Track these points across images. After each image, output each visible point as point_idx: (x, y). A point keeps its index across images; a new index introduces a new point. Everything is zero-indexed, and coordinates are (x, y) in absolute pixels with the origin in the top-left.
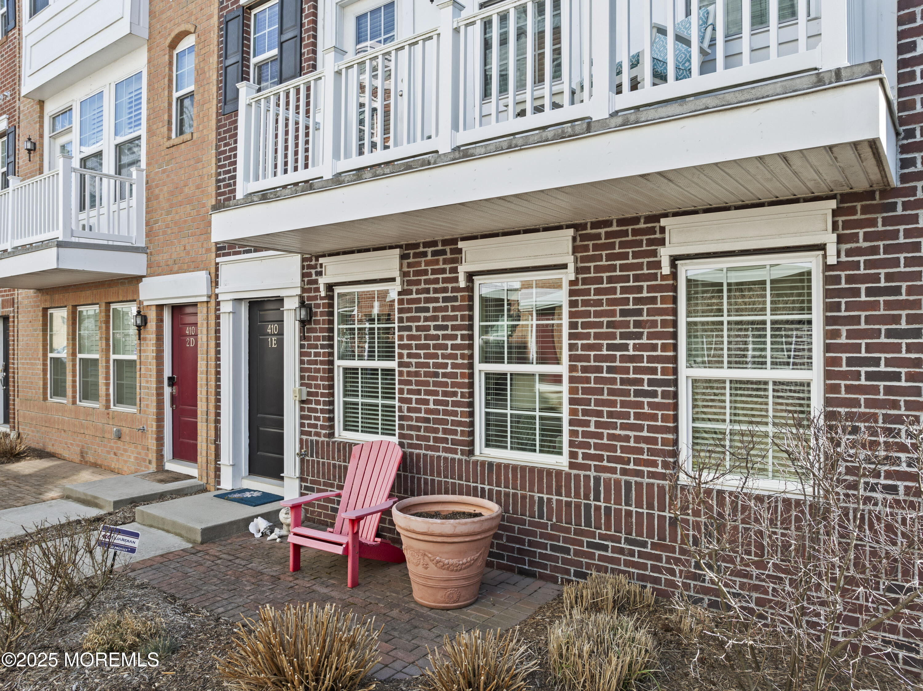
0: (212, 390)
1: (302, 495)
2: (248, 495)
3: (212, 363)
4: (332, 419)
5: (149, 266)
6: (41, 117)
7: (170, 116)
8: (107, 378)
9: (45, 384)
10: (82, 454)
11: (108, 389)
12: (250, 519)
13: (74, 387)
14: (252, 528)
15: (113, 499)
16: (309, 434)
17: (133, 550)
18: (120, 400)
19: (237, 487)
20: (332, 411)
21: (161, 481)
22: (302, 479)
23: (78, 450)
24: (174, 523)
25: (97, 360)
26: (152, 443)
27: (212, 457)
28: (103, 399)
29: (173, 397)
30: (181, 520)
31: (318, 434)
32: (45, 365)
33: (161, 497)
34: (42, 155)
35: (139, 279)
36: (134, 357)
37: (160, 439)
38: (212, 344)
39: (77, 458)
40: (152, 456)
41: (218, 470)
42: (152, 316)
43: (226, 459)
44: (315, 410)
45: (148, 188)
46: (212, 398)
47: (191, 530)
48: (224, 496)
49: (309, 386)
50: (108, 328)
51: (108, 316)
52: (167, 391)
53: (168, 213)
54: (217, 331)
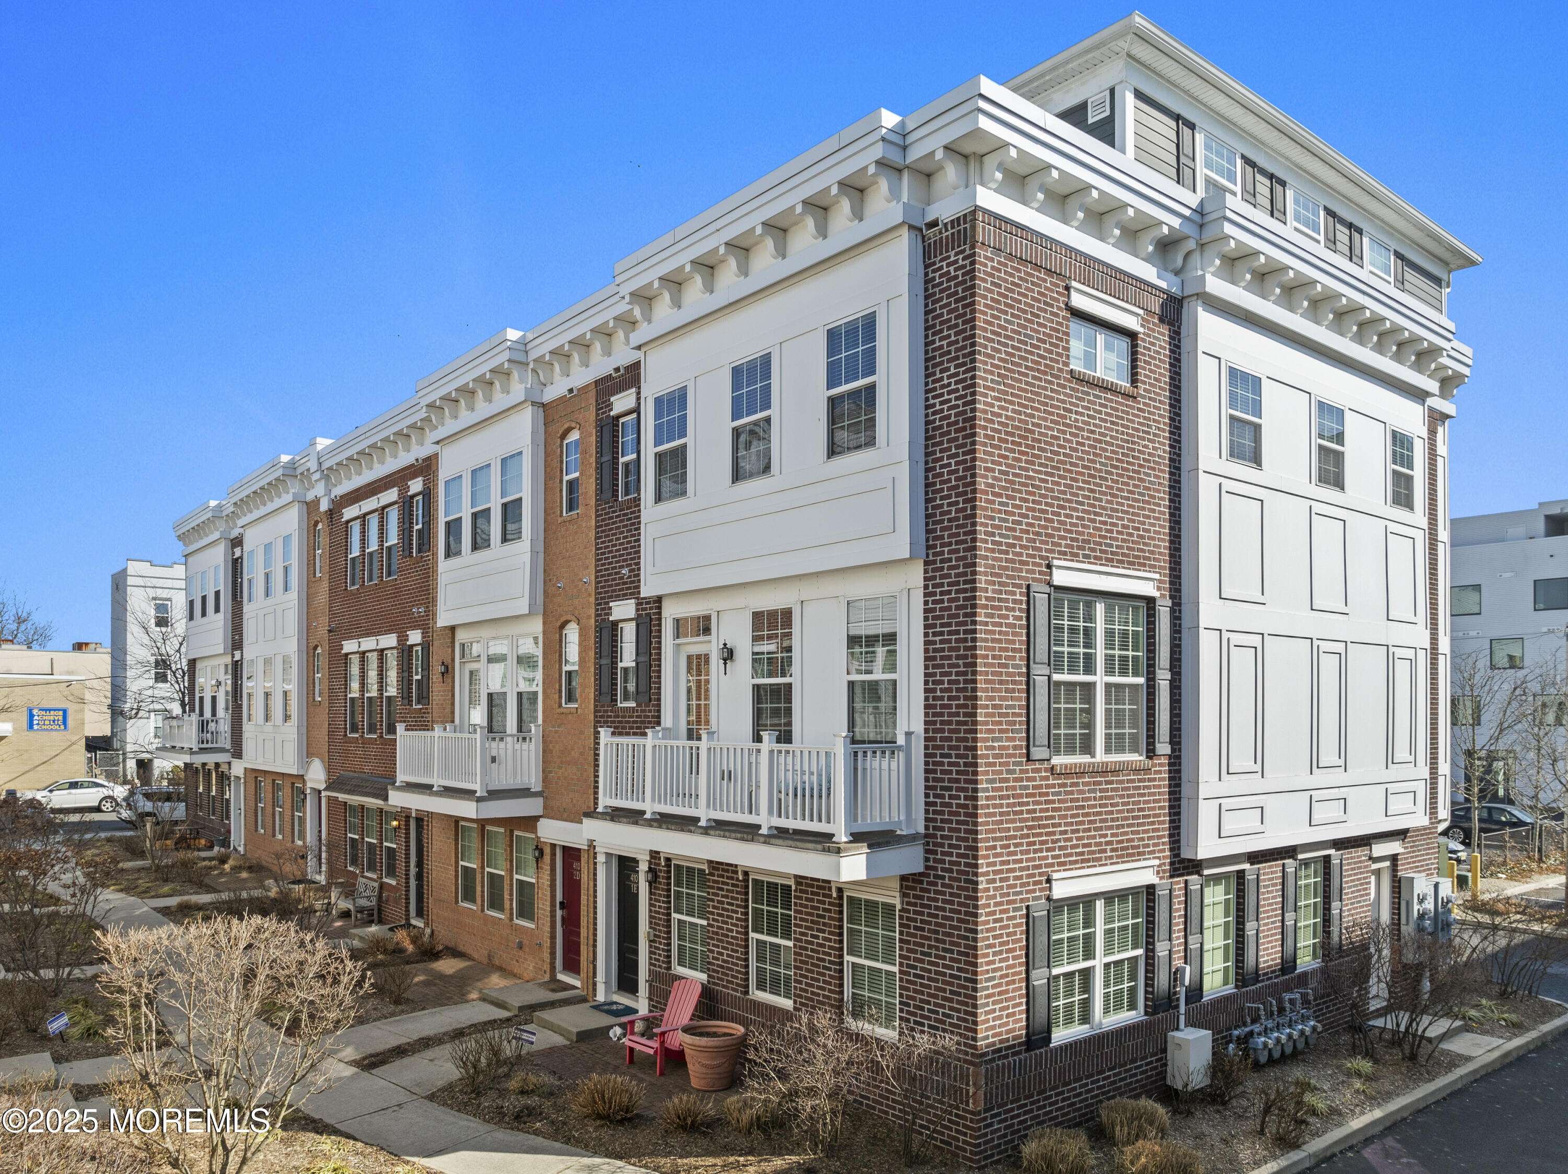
0: (591, 920)
1: (650, 1011)
2: (614, 1007)
3: (591, 899)
4: (669, 957)
5: (545, 807)
6: (453, 642)
7: (561, 686)
8: (511, 895)
9: (457, 889)
10: (489, 957)
11: (511, 904)
12: (611, 1027)
13: (483, 896)
14: (611, 1034)
15: (517, 1004)
16: (655, 965)
17: (532, 1043)
18: (521, 915)
19: (609, 1000)
20: (670, 951)
21: (553, 990)
22: (650, 999)
23: (486, 953)
24: (559, 1026)
25: (502, 876)
26: (547, 956)
27: (591, 974)
28: (507, 911)
29: (563, 918)
30: (563, 1025)
31: (660, 967)
32: (457, 871)
33: (552, 1005)
34: (453, 677)
35: (536, 818)
36: (533, 881)
37: (553, 953)
38: (591, 884)
39: (485, 961)
40: (547, 967)
41: (595, 984)
42: (547, 850)
43: (600, 978)
44: (658, 948)
45: (544, 742)
46: (591, 927)
47: (569, 1032)
48: (598, 1007)
49: (655, 929)
50: (512, 851)
51: (512, 841)
52: (559, 913)
53: (560, 768)
54: (595, 874)
